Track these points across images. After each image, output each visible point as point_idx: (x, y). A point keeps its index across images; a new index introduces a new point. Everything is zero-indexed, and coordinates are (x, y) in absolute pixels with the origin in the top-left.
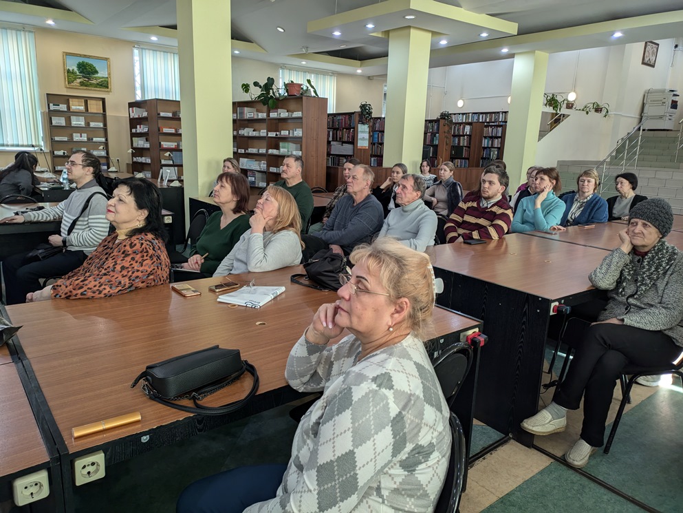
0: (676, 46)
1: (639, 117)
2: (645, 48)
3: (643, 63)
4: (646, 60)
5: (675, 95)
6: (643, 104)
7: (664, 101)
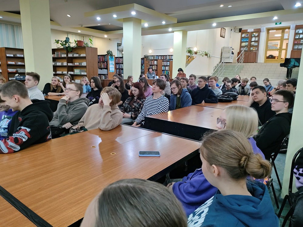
0: (231, 30)
1: (220, 57)
2: (221, 30)
3: (221, 36)
4: (222, 35)
5: (233, 49)
6: (222, 52)
7: (229, 51)
